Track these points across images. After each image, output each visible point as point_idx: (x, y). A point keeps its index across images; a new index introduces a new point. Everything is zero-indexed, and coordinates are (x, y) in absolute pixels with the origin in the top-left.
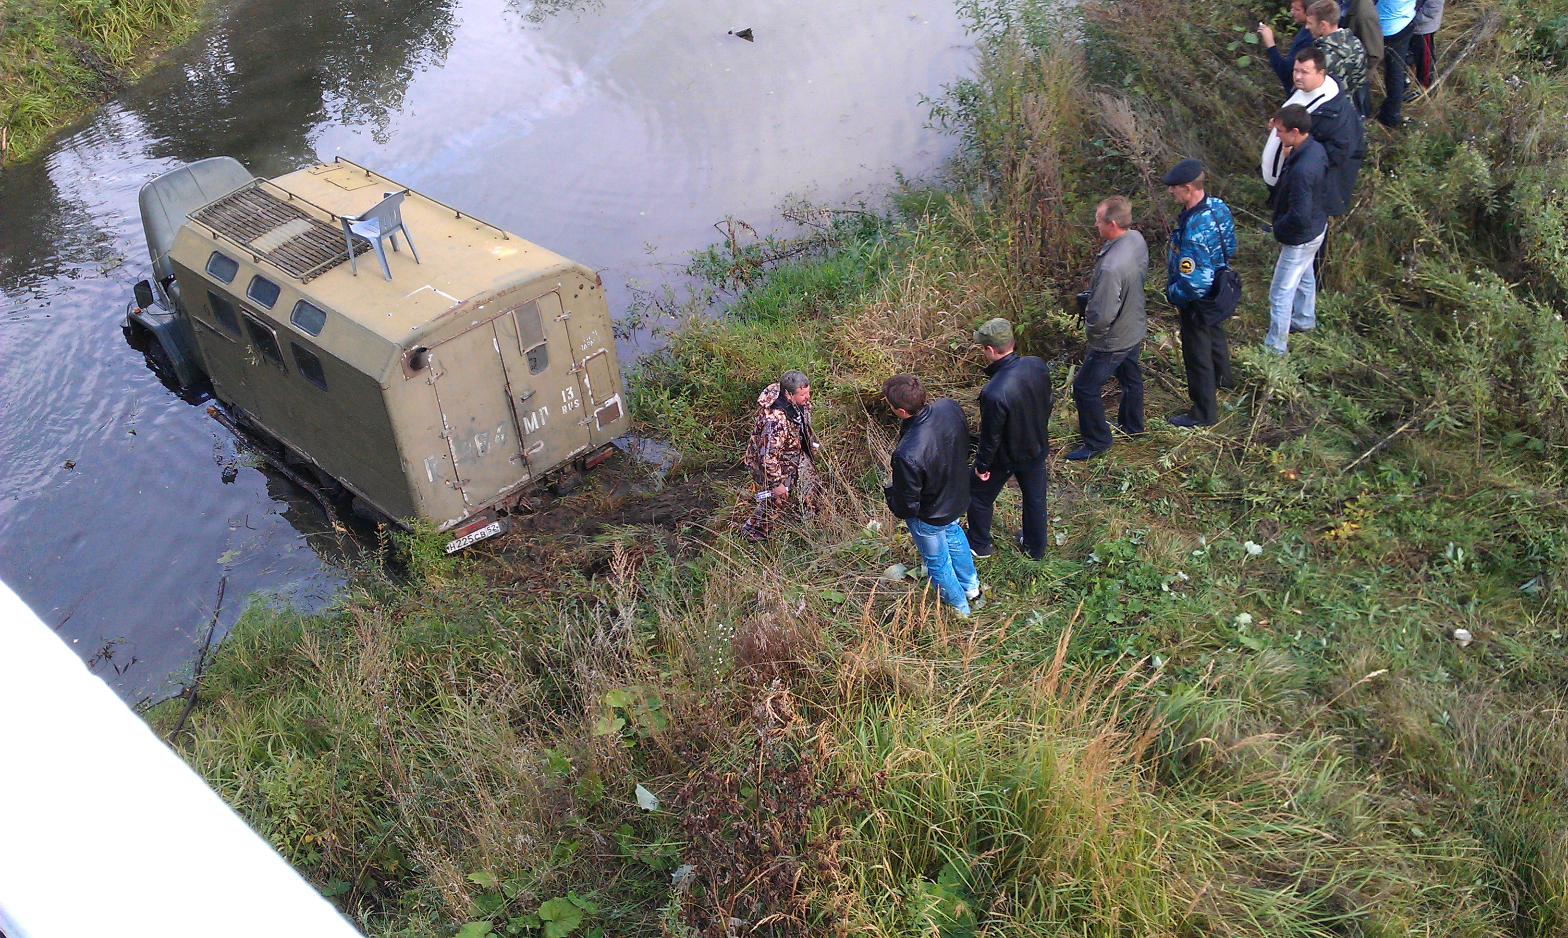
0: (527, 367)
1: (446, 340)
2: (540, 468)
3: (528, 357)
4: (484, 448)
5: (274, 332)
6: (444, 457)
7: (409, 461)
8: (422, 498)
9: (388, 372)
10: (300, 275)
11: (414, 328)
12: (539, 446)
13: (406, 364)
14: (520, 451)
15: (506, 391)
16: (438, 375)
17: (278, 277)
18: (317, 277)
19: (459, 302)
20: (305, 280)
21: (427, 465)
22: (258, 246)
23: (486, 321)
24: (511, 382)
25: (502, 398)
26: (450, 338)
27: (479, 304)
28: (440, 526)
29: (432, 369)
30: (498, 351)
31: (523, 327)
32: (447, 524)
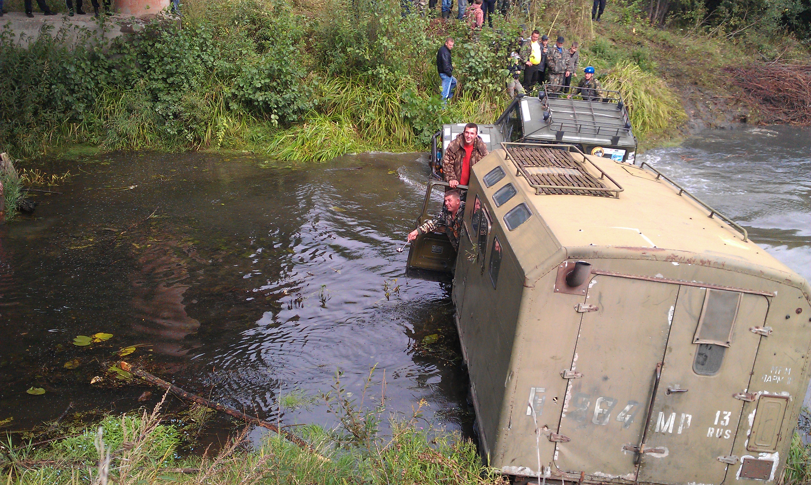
0: (692, 359)
1: (619, 275)
2: (651, 477)
3: (699, 350)
4: (602, 416)
5: (490, 227)
6: (555, 399)
7: (515, 379)
8: (510, 425)
9: (540, 270)
10: (536, 185)
11: (593, 245)
12: (662, 452)
13: (563, 274)
14: (638, 445)
15: (656, 371)
16: (592, 308)
17: (522, 186)
18: (549, 194)
19: (655, 247)
20: (538, 192)
21: (532, 395)
22: (529, 170)
23: (673, 282)
24: (666, 365)
25: (648, 376)
26: (624, 276)
27: (674, 259)
28: (514, 467)
29: (588, 297)
30: (670, 323)
31: (710, 313)
32: (522, 470)
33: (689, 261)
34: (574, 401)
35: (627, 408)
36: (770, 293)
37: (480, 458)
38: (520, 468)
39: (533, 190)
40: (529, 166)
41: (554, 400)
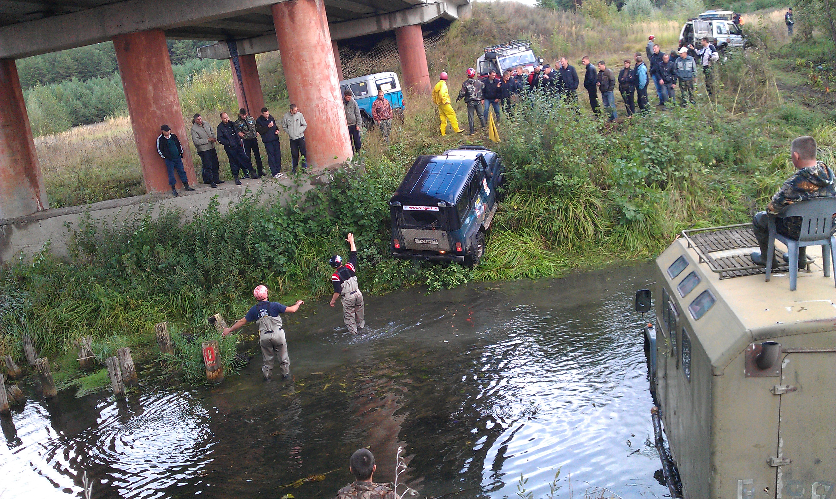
1: (813, 350)
5: (677, 320)
7: (718, 472)
10: (720, 269)
11: (780, 322)
13: (751, 357)
16: (789, 388)
17: (706, 274)
18: (734, 277)
20: (722, 276)
21: (740, 488)
22: (713, 255)
26: (819, 350)
29: (783, 377)
34: (787, 489)
39: (717, 275)
40: (713, 250)
41: (765, 490)
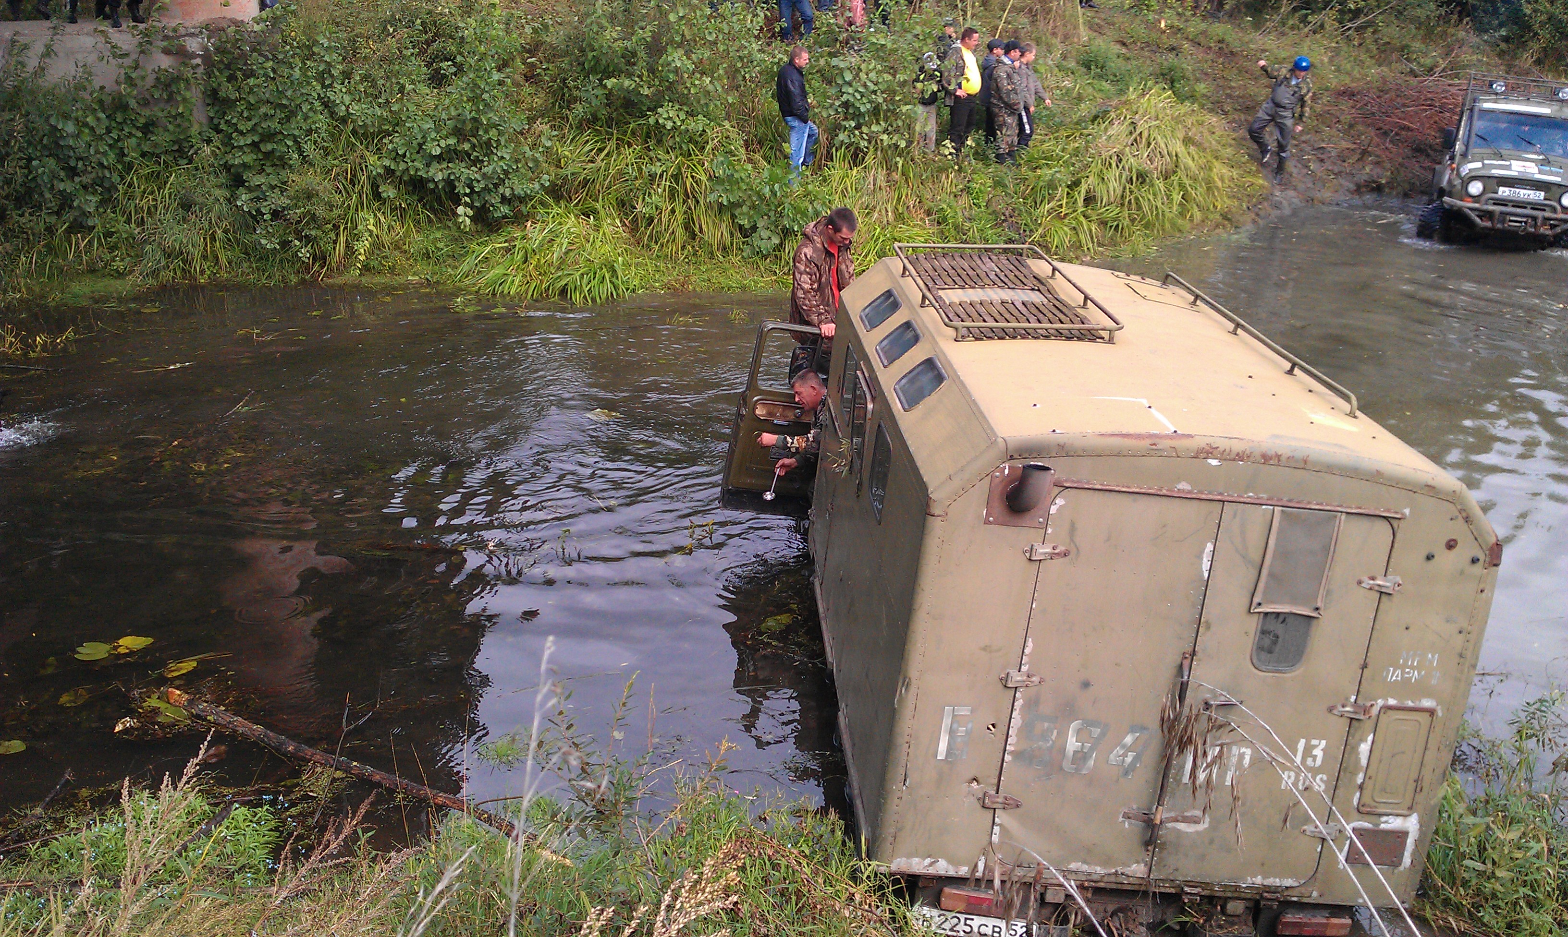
0: (1248, 642)
1: (1107, 487)
2: (1177, 870)
3: (1263, 624)
4: (1081, 757)
5: (870, 406)
6: (991, 727)
7: (913, 690)
8: (905, 780)
9: (957, 483)
10: (957, 323)
11: (1057, 431)
12: (1195, 821)
13: (1000, 488)
14: (1150, 809)
15: (1181, 666)
16: (1056, 551)
17: (930, 325)
18: (982, 339)
19: (1175, 432)
20: (960, 336)
21: (947, 722)
22: (947, 295)
23: (1211, 497)
24: (1200, 655)
25: (1165, 677)
26: (1117, 489)
27: (1211, 453)
28: (916, 860)
29: (1049, 531)
30: (1206, 575)
31: (1283, 554)
32: (931, 864)
33: (1240, 457)
34: (1027, 729)
35: (1129, 739)
36: (1396, 513)
37: (852, 845)
38: (928, 861)
39: (951, 332)
40: (947, 286)
41: (988, 729)
